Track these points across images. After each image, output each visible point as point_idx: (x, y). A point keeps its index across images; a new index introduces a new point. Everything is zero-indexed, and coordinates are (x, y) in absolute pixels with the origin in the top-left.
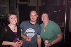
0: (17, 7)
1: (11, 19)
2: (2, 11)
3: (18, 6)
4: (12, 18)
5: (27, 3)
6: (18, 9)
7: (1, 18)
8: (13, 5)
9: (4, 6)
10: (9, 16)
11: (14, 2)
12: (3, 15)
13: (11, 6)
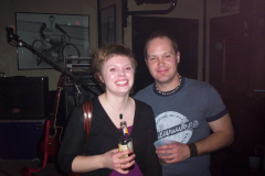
0: (125, 24)
1: (110, 73)
2: (72, 41)
3: (130, 19)
4: (112, 70)
5: (165, 7)
6: (129, 31)
7: (70, 66)
8: (112, 20)
9: (78, 23)
10: (102, 61)
11: (115, 6)
12: (77, 57)
13: (104, 21)
